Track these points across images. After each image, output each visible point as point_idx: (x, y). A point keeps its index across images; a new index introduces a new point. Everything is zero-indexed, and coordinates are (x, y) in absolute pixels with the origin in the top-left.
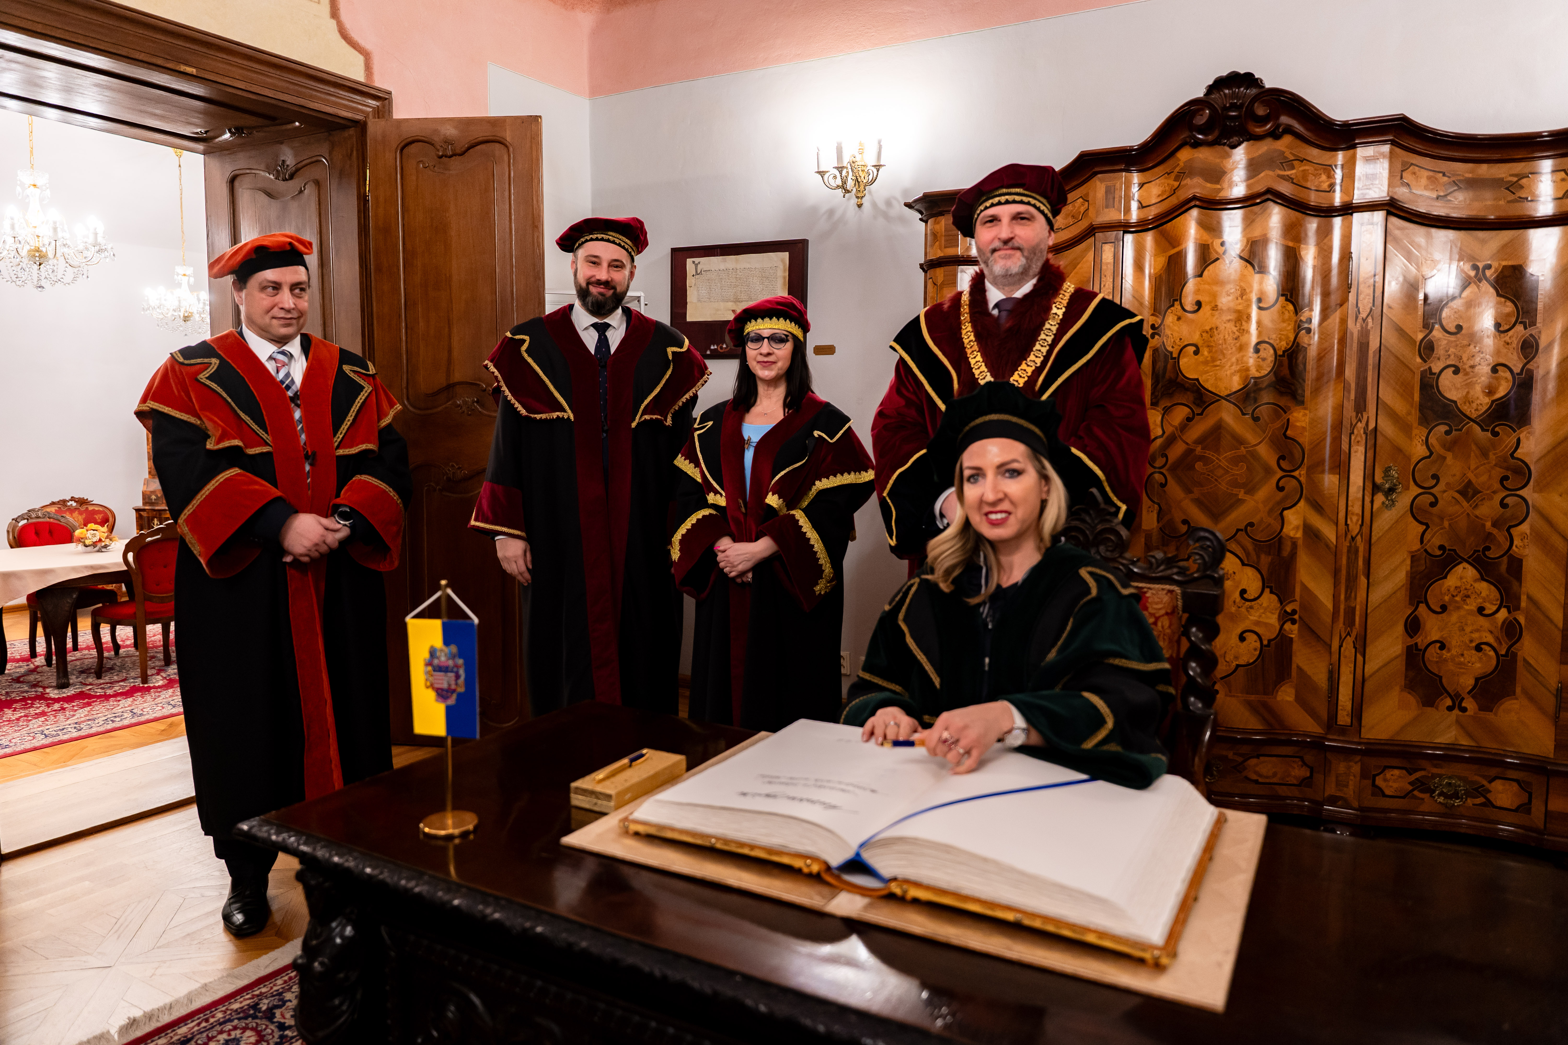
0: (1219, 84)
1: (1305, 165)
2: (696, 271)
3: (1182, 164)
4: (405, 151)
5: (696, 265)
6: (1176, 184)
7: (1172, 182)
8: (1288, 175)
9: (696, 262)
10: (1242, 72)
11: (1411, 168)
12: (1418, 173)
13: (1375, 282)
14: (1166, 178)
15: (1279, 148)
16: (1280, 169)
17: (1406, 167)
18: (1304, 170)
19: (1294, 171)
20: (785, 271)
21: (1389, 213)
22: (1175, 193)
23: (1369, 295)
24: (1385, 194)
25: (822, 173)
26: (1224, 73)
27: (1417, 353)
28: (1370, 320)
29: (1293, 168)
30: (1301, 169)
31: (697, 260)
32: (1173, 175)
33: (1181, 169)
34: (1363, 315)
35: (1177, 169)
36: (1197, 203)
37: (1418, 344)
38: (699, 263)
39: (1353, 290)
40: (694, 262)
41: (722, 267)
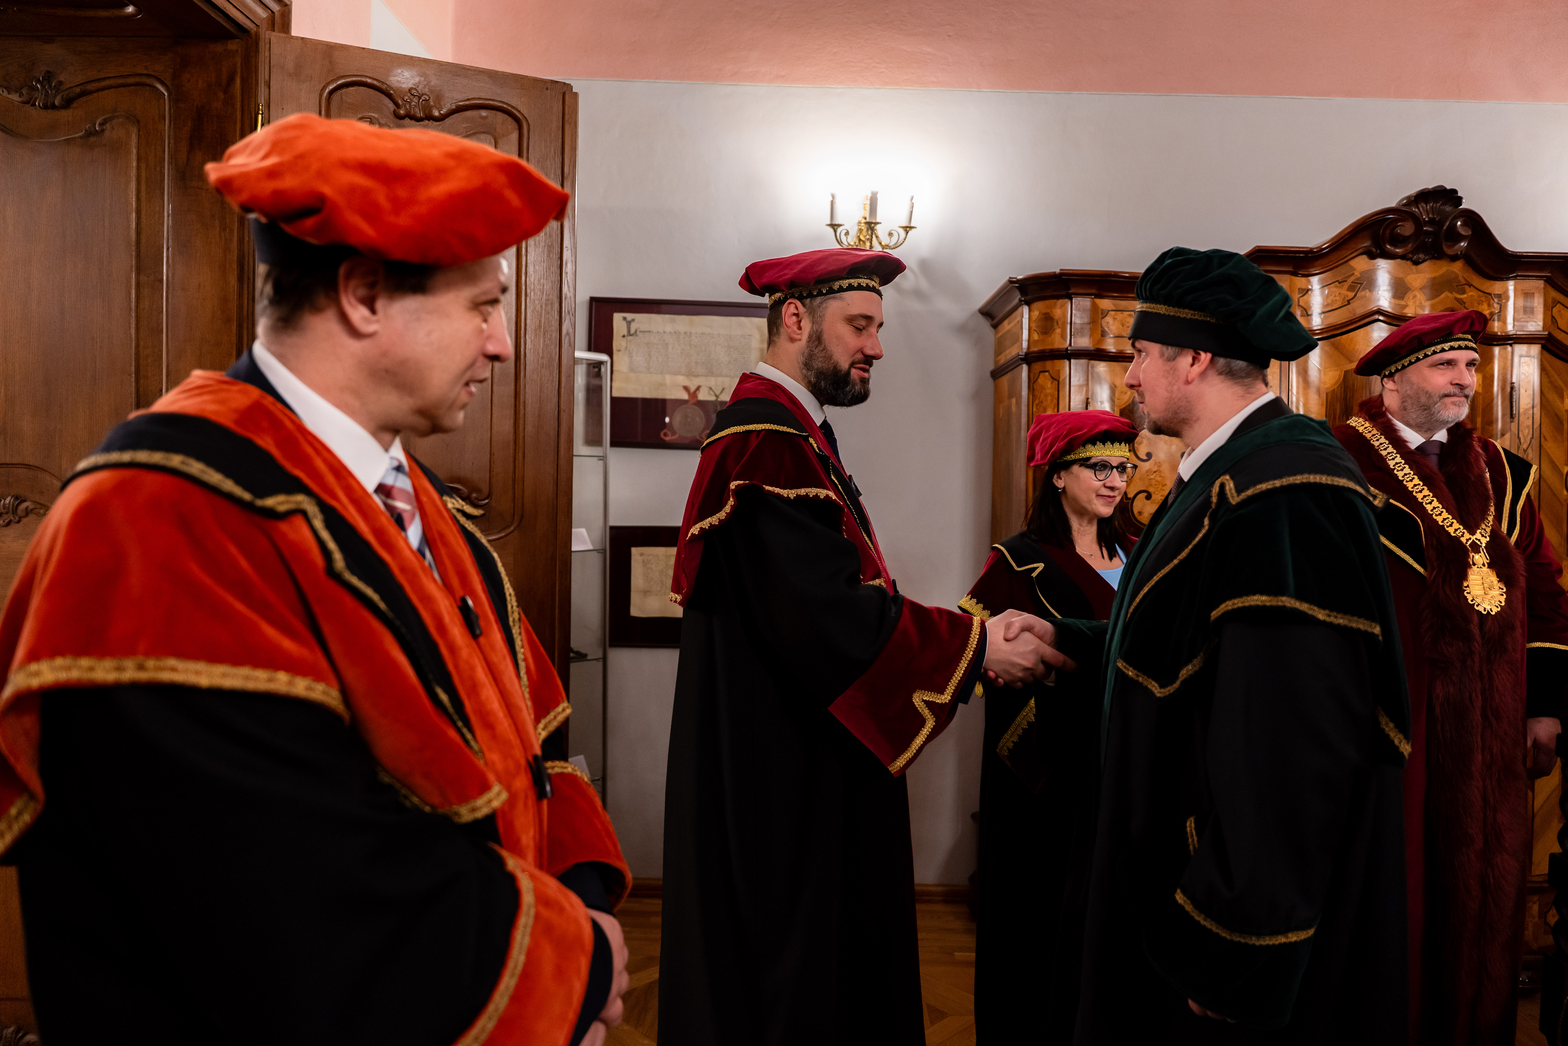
0: (1424, 196)
1: (1471, 291)
2: (629, 331)
3: (1357, 274)
4: (336, 97)
5: (629, 323)
6: (1351, 295)
7: (1344, 292)
8: (1461, 299)
9: (629, 319)
10: (1448, 187)
11: (1558, 305)
12: (1562, 311)
13: (1533, 414)
14: (1336, 286)
15: (1455, 270)
16: (1456, 292)
17: (1555, 303)
18: (1471, 296)
19: (1465, 296)
20: (762, 342)
21: (1544, 347)
22: (1349, 303)
23: (1528, 427)
24: (1540, 328)
25: (834, 226)
26: (1431, 186)
27: (1564, 485)
28: (1530, 451)
29: (1464, 292)
30: (1470, 294)
31: (630, 316)
32: (1346, 285)
33: (1358, 279)
34: (1525, 446)
35: (1352, 279)
36: (1381, 318)
37: (1565, 476)
38: (633, 320)
39: (1516, 420)
40: (625, 319)
41: (669, 328)
